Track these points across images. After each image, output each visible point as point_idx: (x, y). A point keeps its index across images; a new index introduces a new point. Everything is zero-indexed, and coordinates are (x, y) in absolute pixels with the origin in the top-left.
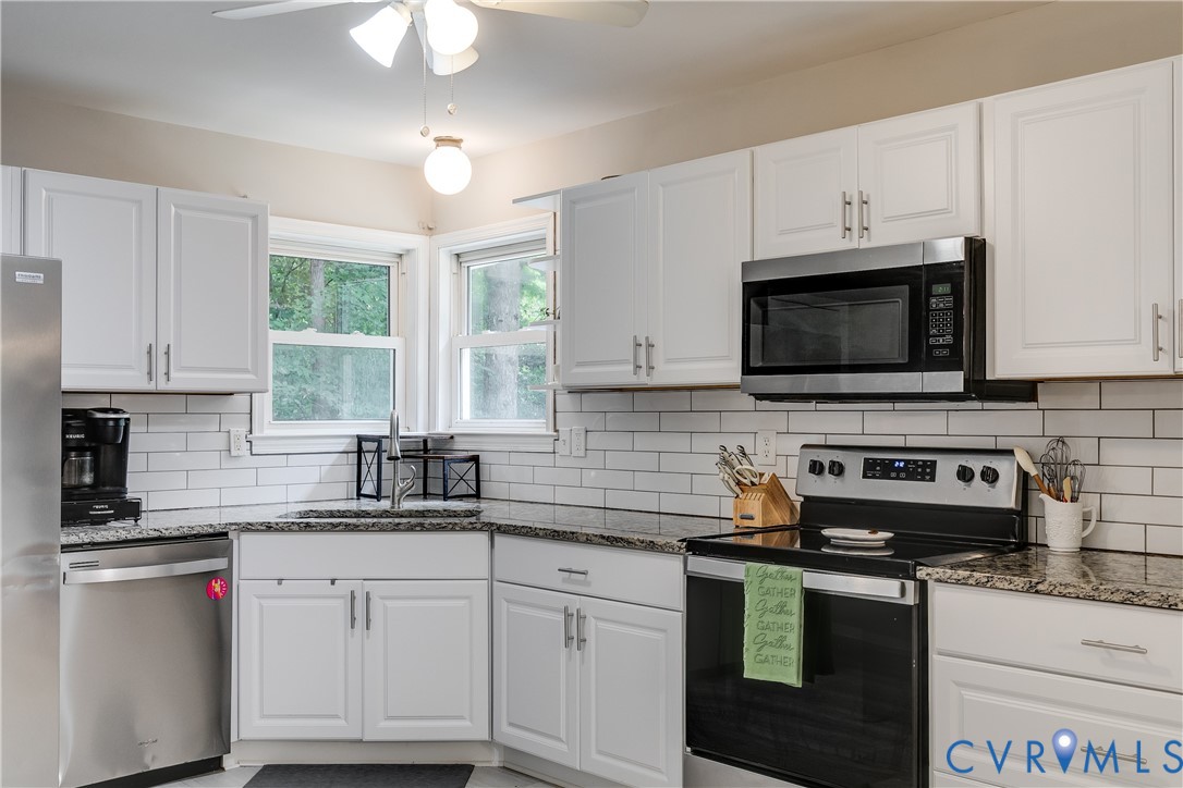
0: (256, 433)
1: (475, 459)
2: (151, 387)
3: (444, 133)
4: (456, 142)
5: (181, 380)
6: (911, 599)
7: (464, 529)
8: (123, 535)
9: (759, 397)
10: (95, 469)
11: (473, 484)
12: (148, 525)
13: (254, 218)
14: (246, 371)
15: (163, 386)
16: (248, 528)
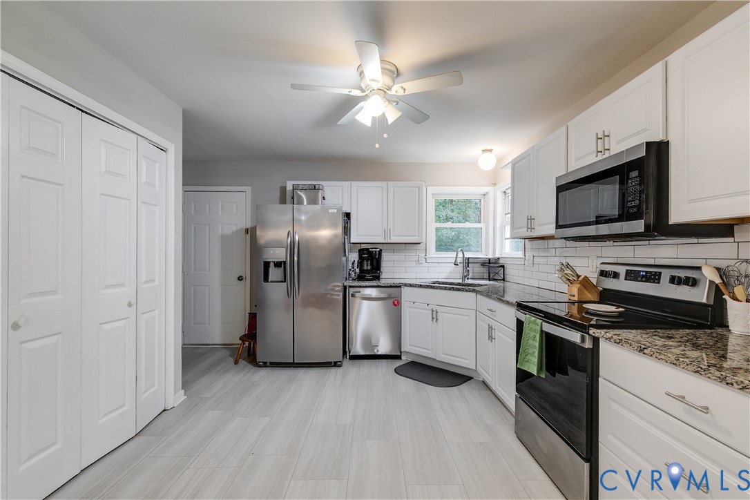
0: (428, 256)
1: (503, 267)
2: (386, 241)
3: (484, 148)
4: (490, 151)
5: (394, 239)
6: (588, 345)
7: (467, 291)
8: (376, 284)
9: (566, 239)
10: (372, 264)
11: (502, 276)
12: (383, 282)
13: (419, 187)
14: (415, 236)
15: (389, 241)
16: (406, 285)
